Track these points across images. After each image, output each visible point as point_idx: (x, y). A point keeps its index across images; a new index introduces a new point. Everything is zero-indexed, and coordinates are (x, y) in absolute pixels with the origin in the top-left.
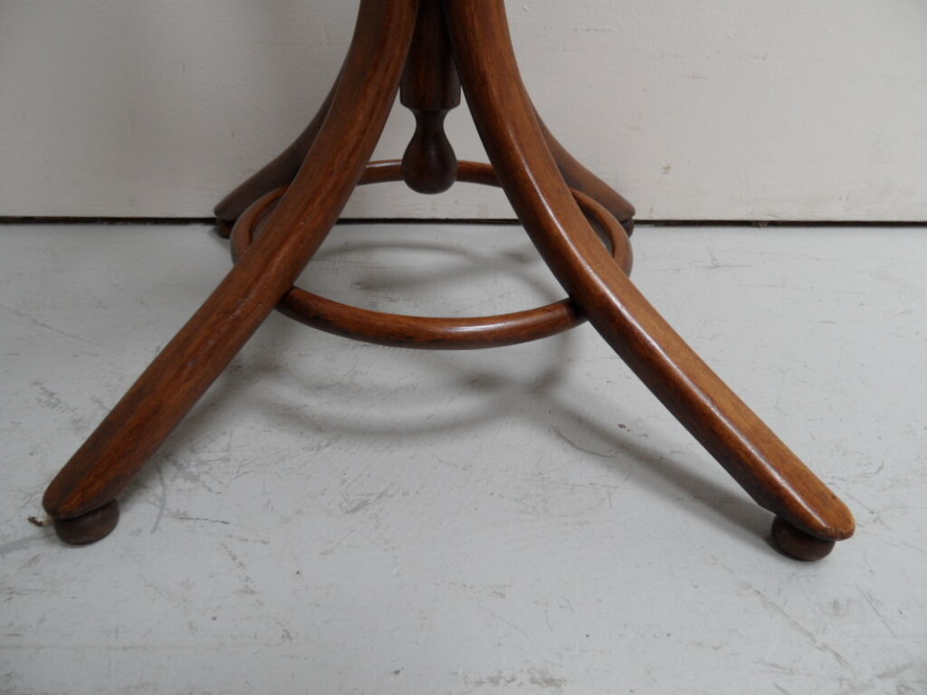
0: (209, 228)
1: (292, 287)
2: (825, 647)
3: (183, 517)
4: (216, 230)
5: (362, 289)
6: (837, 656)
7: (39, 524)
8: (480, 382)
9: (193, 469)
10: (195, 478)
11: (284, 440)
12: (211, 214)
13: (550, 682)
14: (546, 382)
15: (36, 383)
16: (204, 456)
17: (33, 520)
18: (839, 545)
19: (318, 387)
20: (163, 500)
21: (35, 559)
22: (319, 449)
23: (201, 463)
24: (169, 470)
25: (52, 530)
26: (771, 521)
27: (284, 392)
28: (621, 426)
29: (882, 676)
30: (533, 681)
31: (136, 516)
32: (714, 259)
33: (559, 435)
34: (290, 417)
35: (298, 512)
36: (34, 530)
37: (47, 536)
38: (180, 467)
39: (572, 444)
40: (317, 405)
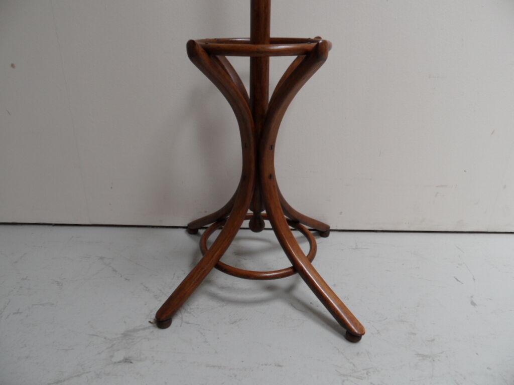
0: (185, 230)
1: (219, 261)
2: (351, 363)
3: (188, 323)
4: (187, 231)
5: (236, 255)
6: (354, 365)
7: (152, 323)
8: (270, 288)
9: (189, 310)
10: (190, 313)
11: (213, 303)
12: (187, 226)
13: (280, 366)
14: (291, 289)
15: (142, 284)
16: (192, 307)
17: (150, 322)
18: (363, 337)
19: (222, 288)
20: (182, 318)
21: (152, 331)
22: (223, 306)
23: (191, 309)
24: (183, 311)
25: (155, 325)
26: (345, 332)
27: (213, 289)
28: (311, 303)
29: (363, 370)
30: (275, 365)
31: (176, 322)
32: (357, 246)
33: (292, 305)
34: (214, 296)
35: (218, 323)
36: (150, 324)
37: (154, 326)
38: (186, 310)
39: (295, 307)
40: (221, 293)
